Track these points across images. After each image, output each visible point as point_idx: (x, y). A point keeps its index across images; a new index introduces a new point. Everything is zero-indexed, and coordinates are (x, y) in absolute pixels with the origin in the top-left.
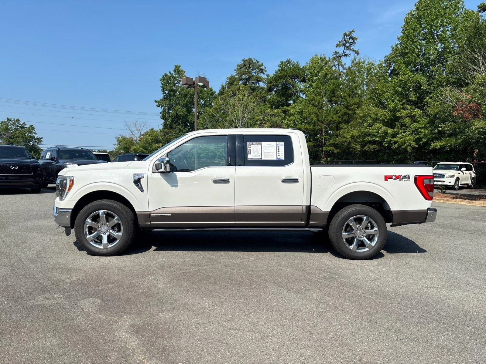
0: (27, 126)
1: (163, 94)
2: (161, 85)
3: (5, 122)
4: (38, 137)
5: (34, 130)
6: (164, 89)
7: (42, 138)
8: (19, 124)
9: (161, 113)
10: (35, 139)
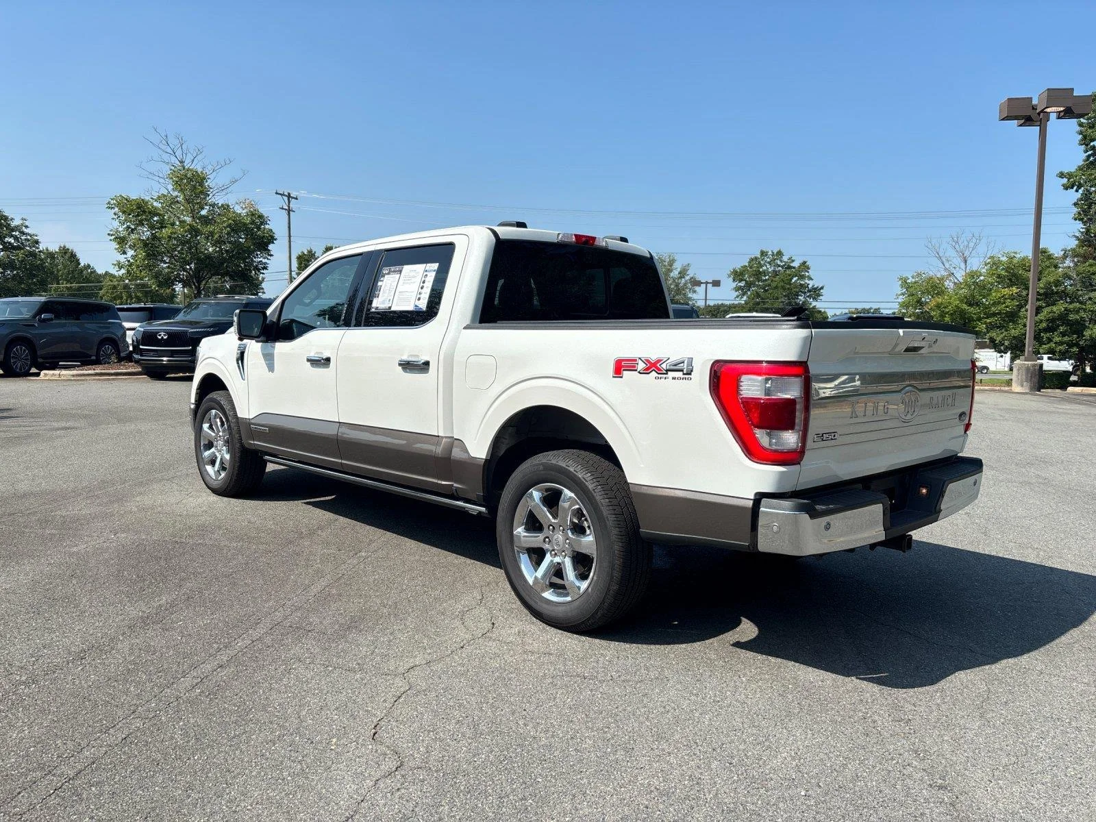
0: (796, 264)
1: (1086, 151)
2: (1078, 128)
3: (756, 258)
4: (815, 286)
5: (808, 272)
6: (1085, 137)
7: (822, 288)
8: (781, 261)
9: (1075, 204)
10: (809, 291)
